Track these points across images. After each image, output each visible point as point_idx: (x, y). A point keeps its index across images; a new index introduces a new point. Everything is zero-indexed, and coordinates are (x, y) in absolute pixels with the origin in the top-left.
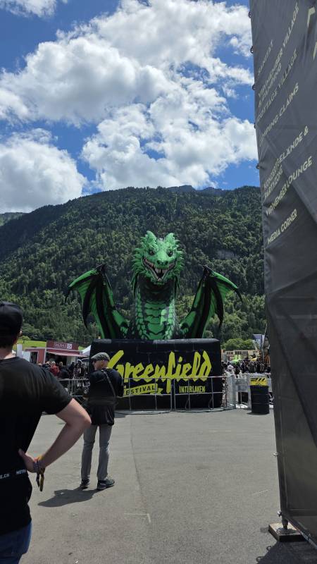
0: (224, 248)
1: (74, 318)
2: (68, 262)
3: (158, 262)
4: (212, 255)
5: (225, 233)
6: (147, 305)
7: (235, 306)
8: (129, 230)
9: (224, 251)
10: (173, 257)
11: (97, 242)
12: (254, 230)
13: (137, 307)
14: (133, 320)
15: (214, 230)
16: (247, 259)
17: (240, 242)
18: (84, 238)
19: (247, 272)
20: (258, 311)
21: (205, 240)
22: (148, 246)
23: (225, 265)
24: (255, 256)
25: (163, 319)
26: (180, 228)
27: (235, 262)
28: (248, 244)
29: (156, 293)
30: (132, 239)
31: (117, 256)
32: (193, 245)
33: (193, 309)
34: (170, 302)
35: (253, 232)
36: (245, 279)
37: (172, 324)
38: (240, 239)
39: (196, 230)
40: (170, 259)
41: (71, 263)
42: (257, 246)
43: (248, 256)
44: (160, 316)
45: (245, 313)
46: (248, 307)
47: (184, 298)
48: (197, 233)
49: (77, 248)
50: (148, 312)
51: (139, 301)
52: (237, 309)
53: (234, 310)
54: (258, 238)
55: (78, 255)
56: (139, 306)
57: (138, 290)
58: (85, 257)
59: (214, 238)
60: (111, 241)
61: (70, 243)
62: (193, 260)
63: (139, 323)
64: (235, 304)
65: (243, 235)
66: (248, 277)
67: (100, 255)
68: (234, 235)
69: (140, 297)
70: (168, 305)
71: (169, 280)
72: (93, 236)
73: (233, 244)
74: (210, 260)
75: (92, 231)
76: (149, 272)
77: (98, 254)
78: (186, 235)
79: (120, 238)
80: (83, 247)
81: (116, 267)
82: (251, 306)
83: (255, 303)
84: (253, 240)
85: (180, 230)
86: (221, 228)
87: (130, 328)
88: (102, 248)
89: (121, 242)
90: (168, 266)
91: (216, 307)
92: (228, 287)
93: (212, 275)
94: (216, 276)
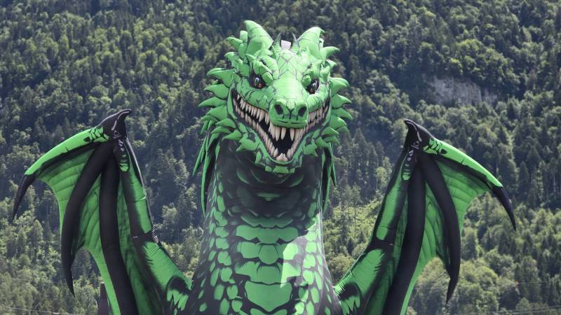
0: (453, 73)
1: (23, 264)
2: (10, 105)
3: (279, 108)
4: (417, 93)
5: (455, 31)
6: (242, 231)
7: (480, 236)
8: (184, 18)
9: (452, 81)
10: (321, 94)
11: (92, 51)
12: (538, 23)
13: (214, 235)
14: (203, 271)
15: (424, 22)
16: (518, 105)
17: (498, 56)
18: (57, 38)
19: (517, 141)
20: (547, 252)
21: (400, 49)
22: (248, 63)
23: (456, 122)
24: (540, 96)
25: (287, 272)
26: (328, 13)
27: (483, 114)
28: (521, 64)
29: (268, 197)
30: (192, 44)
31: (148, 89)
32: (366, 62)
33: (375, 244)
34: (308, 221)
35: (535, 29)
36: (511, 161)
37: (315, 284)
38: (499, 47)
39: (373, 21)
40: (310, 100)
41: (18, 108)
42: (547, 68)
43: (520, 97)
44: (281, 261)
45: (509, 258)
46: (520, 241)
47: (337, 212)
48: (376, 30)
49: (38, 67)
50: (246, 250)
51: (218, 217)
52: (488, 247)
53: (478, 248)
54: (548, 46)
55: (40, 86)
56: (221, 232)
57: (217, 187)
58: (57, 93)
59: (425, 44)
60: (131, 47)
61: (17, 53)
62: (365, 104)
63: (219, 281)
64: (482, 231)
65: (507, 37)
66: (519, 157)
67: (99, 88)
68: (481, 38)
69: (222, 206)
70: (303, 232)
71: (306, 158)
72: (82, 33)
73: (479, 62)
74: (414, 104)
75: (79, 18)
76: (251, 138)
77: (94, 84)
78: (345, 35)
79: (159, 38)
80: (54, 64)
81: (143, 120)
82: (527, 238)
83: (537, 230)
84: (534, 51)
85: (329, 20)
86: (445, 16)
87: (192, 295)
88: (106, 68)
89: (161, 52)
90: (306, 119)
91: (440, 238)
92: (476, 183)
93: (430, 147)
94: (440, 151)
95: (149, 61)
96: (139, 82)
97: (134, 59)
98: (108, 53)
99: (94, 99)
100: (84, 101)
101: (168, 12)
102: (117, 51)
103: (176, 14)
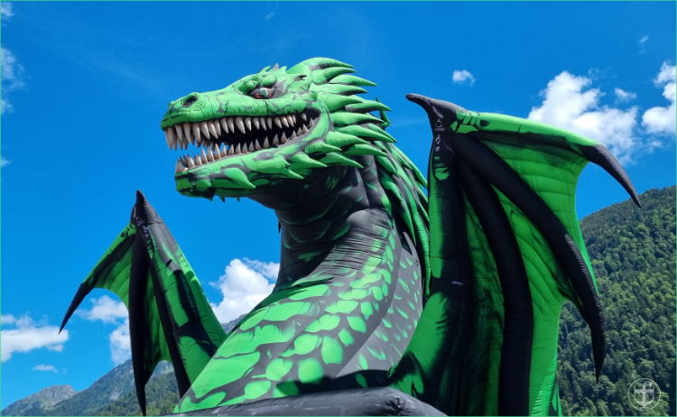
91: (552, 265)
92: (559, 155)
93: (460, 122)
94: (478, 123)
95: (658, 299)
96: (657, 316)
97: (646, 299)
98: (626, 299)
99: (627, 333)
100: (620, 335)
101: (661, 264)
102: (633, 297)
103: (667, 264)
